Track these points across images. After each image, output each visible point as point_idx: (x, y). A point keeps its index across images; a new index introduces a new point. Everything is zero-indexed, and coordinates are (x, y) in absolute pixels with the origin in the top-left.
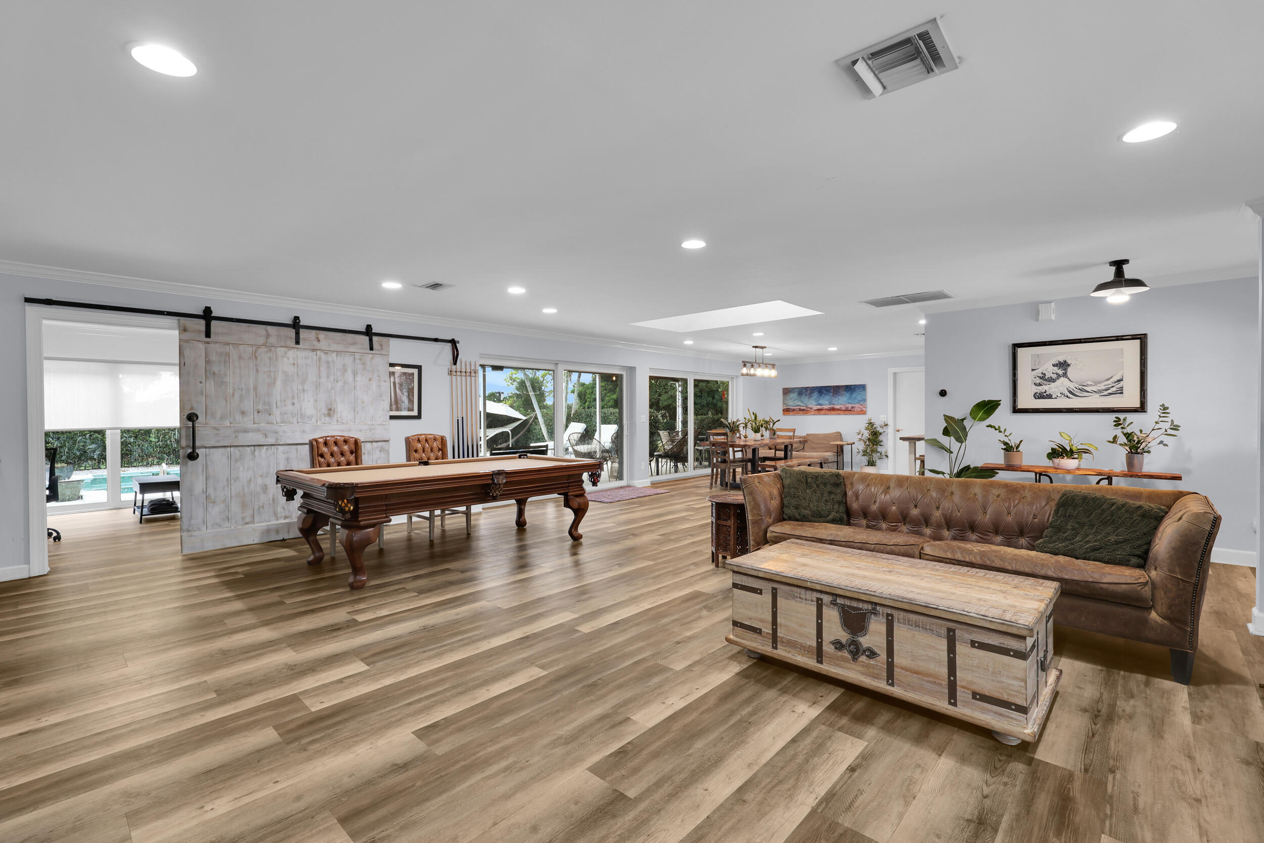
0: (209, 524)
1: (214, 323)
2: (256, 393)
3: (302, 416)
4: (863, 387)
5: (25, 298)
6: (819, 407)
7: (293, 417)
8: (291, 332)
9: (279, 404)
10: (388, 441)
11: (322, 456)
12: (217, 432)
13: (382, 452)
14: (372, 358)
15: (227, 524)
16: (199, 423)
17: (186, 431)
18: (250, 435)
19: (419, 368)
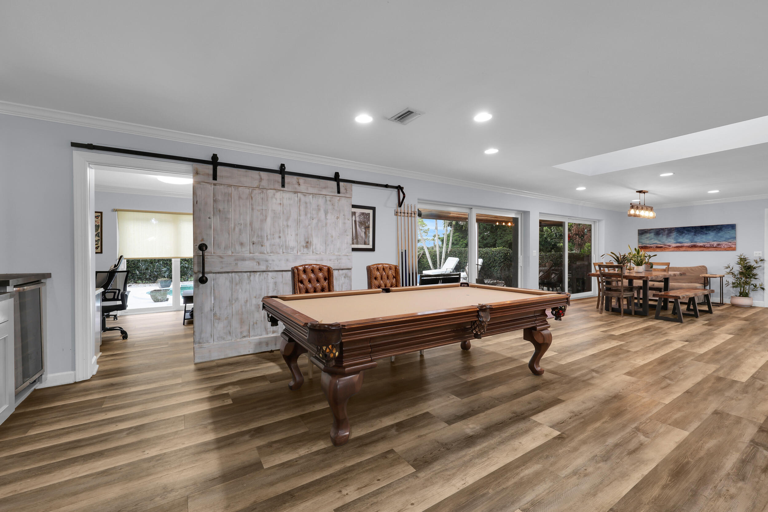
0: (215, 338)
1: (219, 168)
2: (252, 228)
3: (287, 248)
4: (733, 227)
5: (72, 143)
6: (678, 245)
7: (280, 248)
8: (278, 177)
9: (269, 237)
10: (351, 269)
11: (301, 282)
12: (222, 260)
13: (346, 278)
14: (339, 200)
15: (229, 338)
16: (208, 252)
17: (198, 259)
18: (247, 263)
19: (374, 209)
